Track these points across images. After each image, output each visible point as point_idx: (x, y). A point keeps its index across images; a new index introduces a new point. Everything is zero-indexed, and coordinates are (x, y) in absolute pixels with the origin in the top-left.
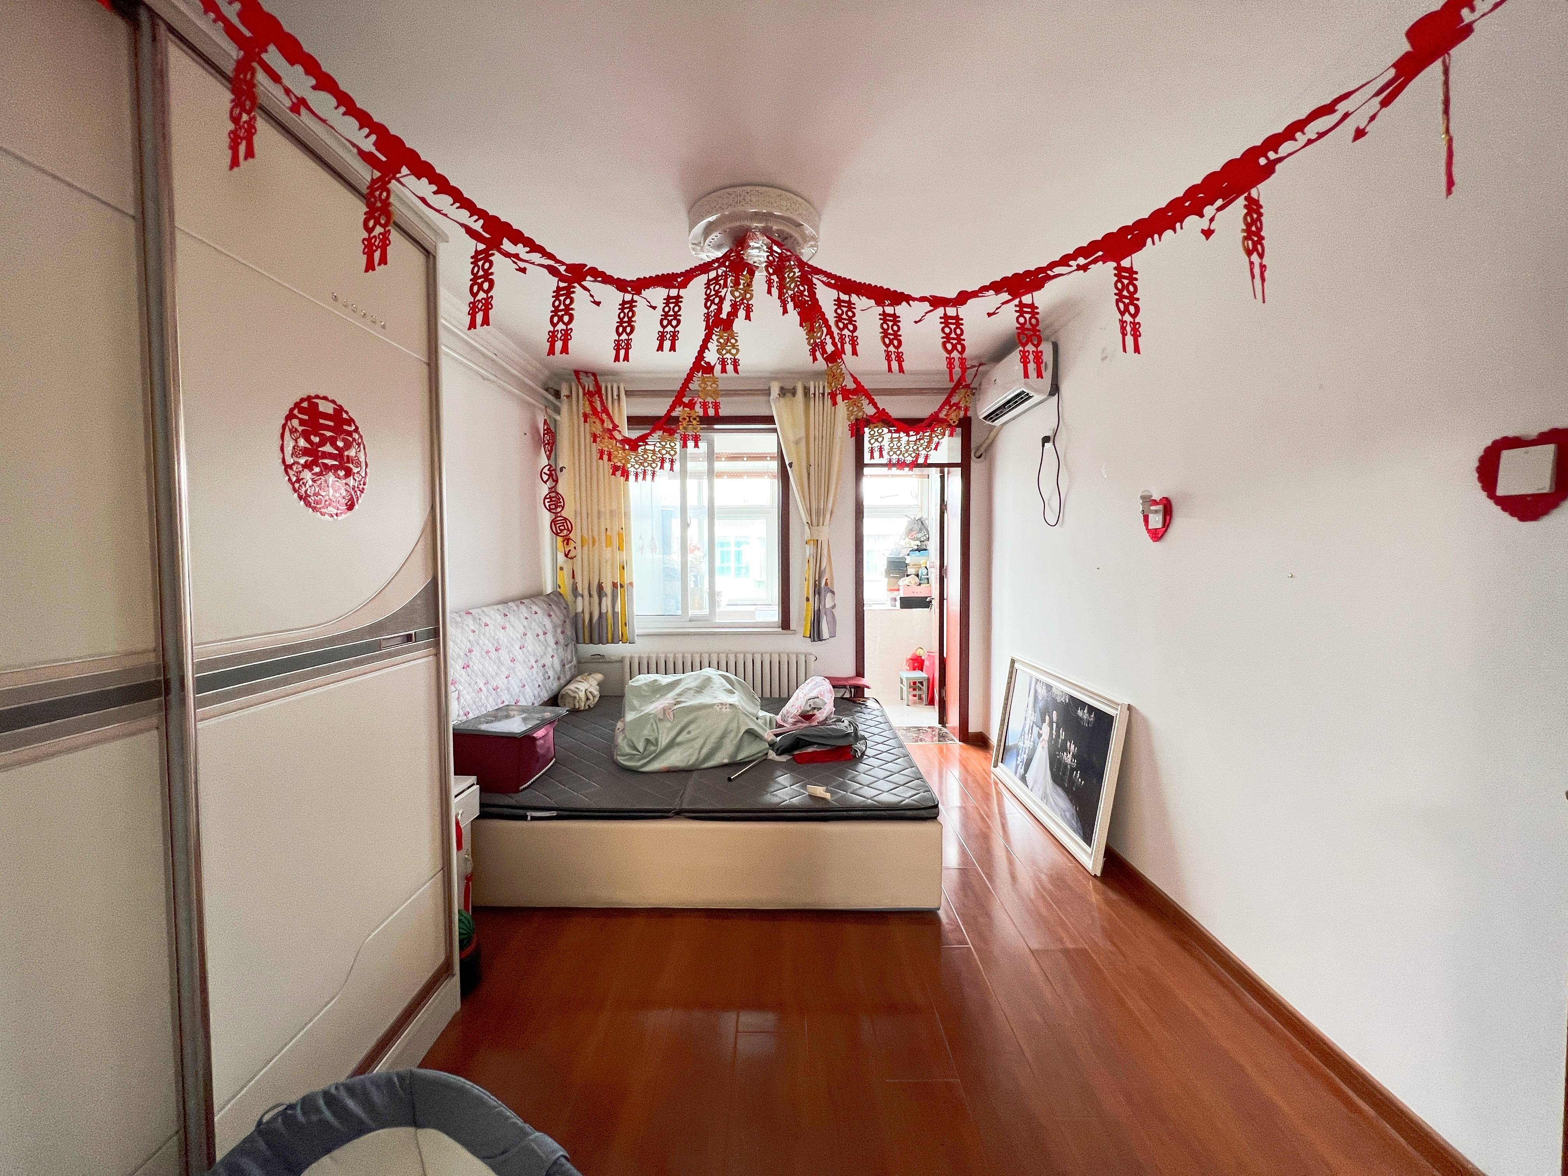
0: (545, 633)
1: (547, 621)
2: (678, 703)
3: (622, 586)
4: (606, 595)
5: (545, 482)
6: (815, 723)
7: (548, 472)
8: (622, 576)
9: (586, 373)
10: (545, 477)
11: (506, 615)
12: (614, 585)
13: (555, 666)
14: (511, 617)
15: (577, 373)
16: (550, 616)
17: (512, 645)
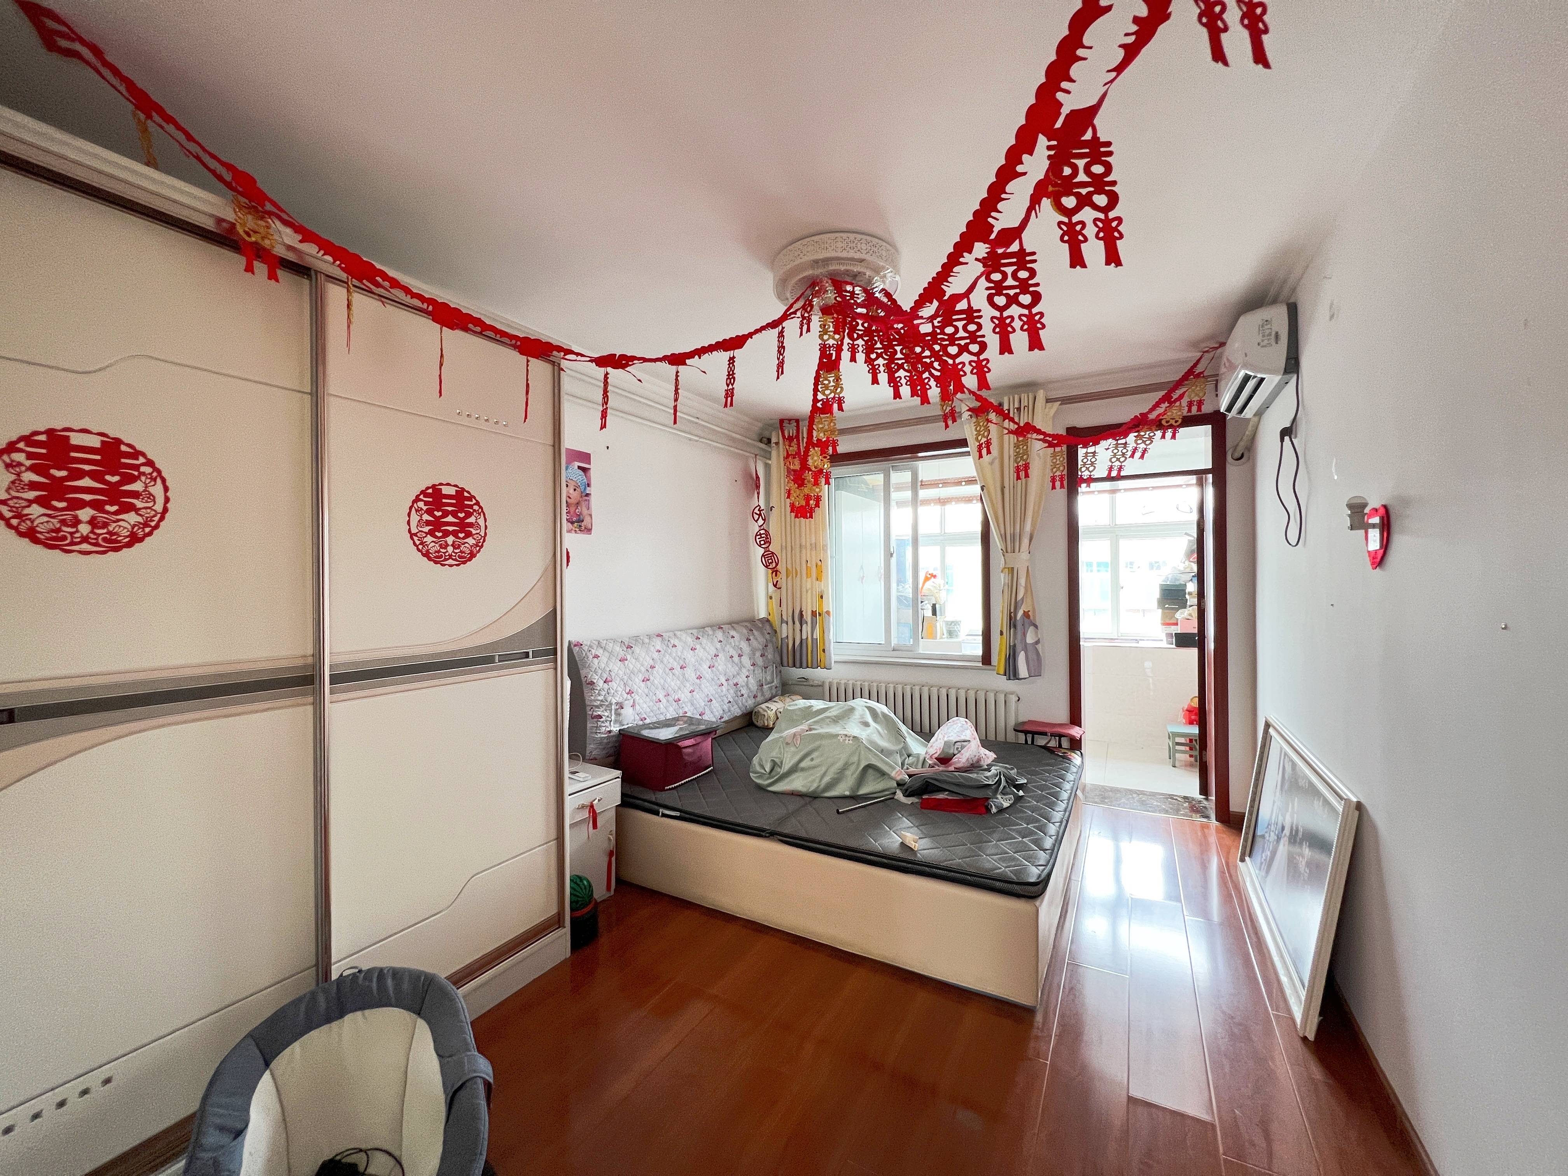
0: (740, 656)
1: (744, 645)
2: (810, 730)
3: (820, 614)
4: (807, 623)
5: (756, 521)
6: (952, 768)
7: (758, 513)
8: (821, 605)
9: (790, 420)
10: (756, 517)
11: (698, 638)
12: (814, 614)
13: (750, 686)
14: (704, 641)
15: (782, 421)
16: (748, 640)
17: (700, 664)
